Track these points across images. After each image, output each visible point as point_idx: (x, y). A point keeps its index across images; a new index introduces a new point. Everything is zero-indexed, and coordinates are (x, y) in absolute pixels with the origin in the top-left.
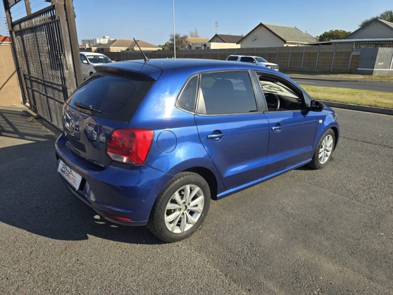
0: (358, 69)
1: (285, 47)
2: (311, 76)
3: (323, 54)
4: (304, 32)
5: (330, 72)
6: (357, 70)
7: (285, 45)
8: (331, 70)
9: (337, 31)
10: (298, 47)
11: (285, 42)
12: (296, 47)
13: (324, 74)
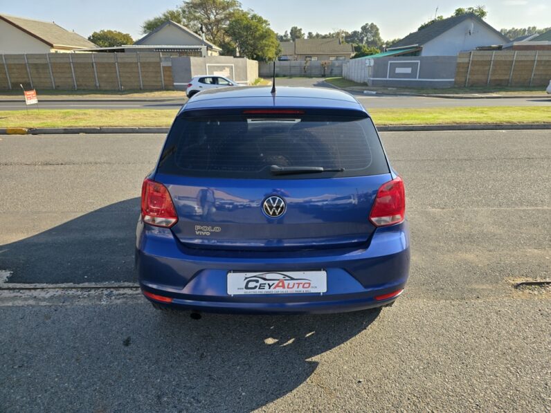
0: (175, 84)
1: (53, 54)
2: (119, 96)
3: (124, 65)
4: (70, 30)
5: (141, 89)
6: (173, 86)
7: (53, 51)
8: (142, 87)
9: (110, 32)
10: (75, 53)
11: (51, 46)
12: (72, 54)
13: (137, 93)
